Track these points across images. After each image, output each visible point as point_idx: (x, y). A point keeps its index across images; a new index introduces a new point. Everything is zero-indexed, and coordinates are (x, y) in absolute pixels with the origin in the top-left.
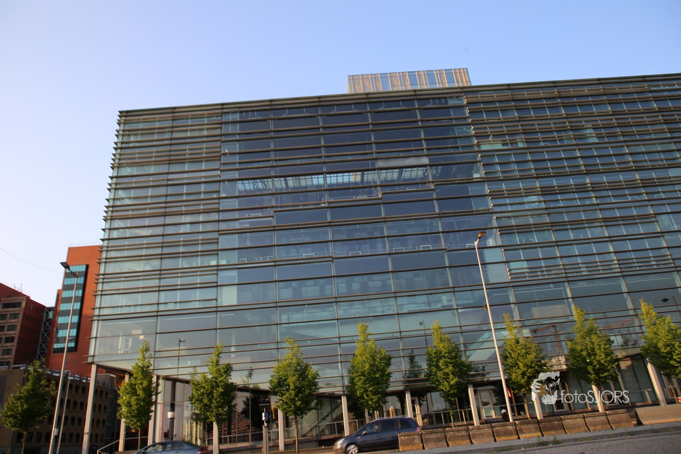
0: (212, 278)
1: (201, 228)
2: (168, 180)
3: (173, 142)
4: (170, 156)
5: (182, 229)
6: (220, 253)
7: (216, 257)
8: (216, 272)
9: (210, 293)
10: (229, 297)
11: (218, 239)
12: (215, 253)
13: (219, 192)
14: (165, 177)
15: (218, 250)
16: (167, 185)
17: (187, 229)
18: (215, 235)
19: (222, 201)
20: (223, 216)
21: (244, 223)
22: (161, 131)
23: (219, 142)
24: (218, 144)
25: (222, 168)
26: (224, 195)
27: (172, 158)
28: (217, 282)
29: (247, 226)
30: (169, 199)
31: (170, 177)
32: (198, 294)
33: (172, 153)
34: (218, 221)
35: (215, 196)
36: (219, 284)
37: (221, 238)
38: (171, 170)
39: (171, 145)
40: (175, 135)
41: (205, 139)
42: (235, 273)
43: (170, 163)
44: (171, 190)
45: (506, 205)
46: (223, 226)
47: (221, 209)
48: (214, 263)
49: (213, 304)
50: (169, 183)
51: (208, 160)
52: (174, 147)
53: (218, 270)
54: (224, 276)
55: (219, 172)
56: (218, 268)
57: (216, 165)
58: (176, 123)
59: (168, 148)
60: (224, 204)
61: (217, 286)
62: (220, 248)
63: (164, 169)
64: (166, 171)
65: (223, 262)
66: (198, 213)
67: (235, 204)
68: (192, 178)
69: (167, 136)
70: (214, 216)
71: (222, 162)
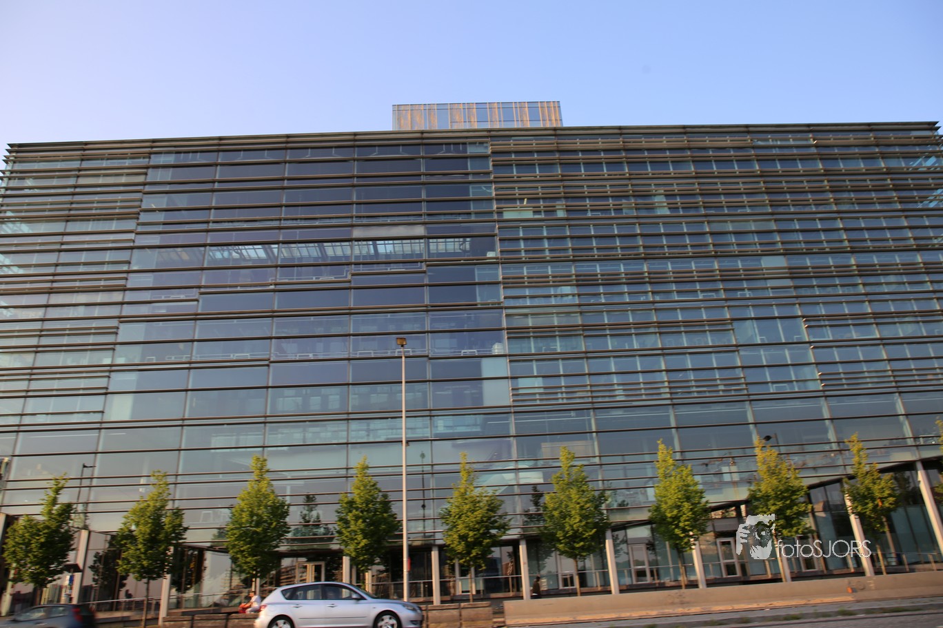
0: (102, 382)
1: (97, 312)
2: (62, 244)
3: (78, 190)
4: (70, 210)
5: (71, 312)
6: (118, 347)
7: (110, 352)
8: (107, 374)
9: (95, 403)
10: (121, 409)
11: (118, 328)
12: (111, 346)
13: (129, 263)
14: (58, 239)
15: (115, 344)
16: (60, 251)
17: (81, 312)
18: (114, 323)
19: (131, 275)
20: (130, 296)
21: (160, 308)
22: (64, 174)
23: (141, 194)
24: (138, 196)
25: (140, 229)
26: (135, 268)
27: (72, 212)
28: (107, 388)
29: (163, 311)
30: (60, 270)
31: (67, 239)
32: (78, 404)
33: (74, 206)
34: (122, 303)
35: (125, 268)
36: (109, 391)
37: (122, 326)
38: (68, 230)
39: (73, 194)
40: (82, 181)
41: (122, 188)
42: (133, 377)
43: (68, 219)
44: (65, 258)
45: (525, 297)
46: (128, 311)
47: (129, 286)
48: (108, 361)
49: (97, 418)
50: (64, 247)
51: (122, 217)
52: (77, 198)
53: (111, 371)
54: (120, 381)
55: (132, 236)
56: (112, 369)
57: (131, 225)
58: (86, 164)
59: (68, 198)
60: (134, 280)
61: (106, 394)
62: (119, 340)
63: (58, 227)
64: (61, 230)
65: (121, 361)
66: (96, 290)
67: (148, 280)
68: (97, 242)
69: (72, 181)
70: (117, 297)
71: (140, 221)
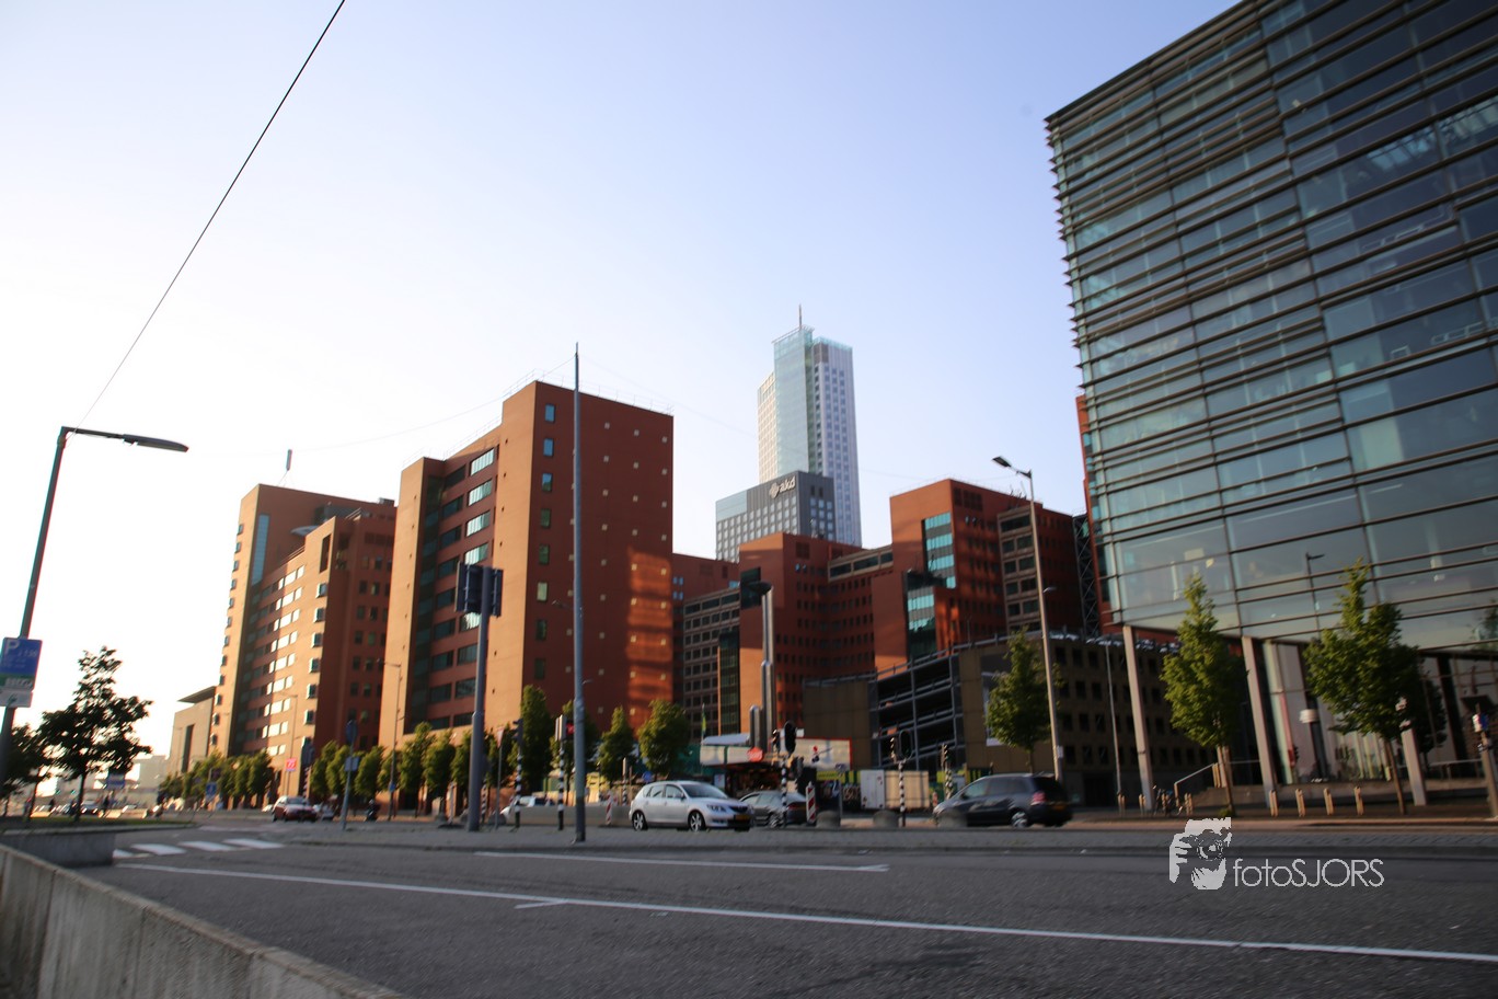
0: (1330, 412)
1: (1275, 306)
2: (1178, 224)
3: (1167, 136)
4: (1168, 169)
5: (1235, 321)
6: (1334, 350)
7: (1325, 362)
8: (1333, 397)
9: (1333, 447)
10: (1381, 446)
11: (1321, 319)
12: (1324, 352)
13: (1297, 209)
14: (1168, 220)
15: (1328, 345)
16: (1178, 236)
17: (1246, 316)
18: (1313, 313)
19: (1310, 228)
20: (1320, 263)
21: (1382, 262)
22: (1136, 122)
23: (1269, 93)
24: (1267, 98)
25: (1293, 149)
26: (1312, 214)
27: (1172, 172)
28: (1341, 419)
29: (1392, 266)
30: (1190, 264)
31: (1181, 214)
32: (1303, 455)
33: (1170, 162)
34: (1313, 278)
35: (1292, 221)
36: (1348, 421)
37: (1329, 315)
38: (1178, 201)
39: (1162, 145)
40: (1167, 120)
41: (1234, 100)
42: (1382, 389)
43: (1171, 185)
44: (1190, 244)
46: (1326, 287)
47: (1313, 247)
48: (1325, 376)
49: (1344, 470)
50: (1182, 228)
51: (1253, 144)
52: (1171, 148)
53: (1337, 391)
54: (1356, 403)
55: (1286, 165)
56: (1338, 387)
57: (1276, 149)
58: (1161, 93)
59: (1158, 155)
60: (1317, 236)
61: (1344, 429)
62: (1332, 337)
63: (1161, 203)
64: (1168, 205)
65: (1347, 369)
66: (1261, 273)
68: (1229, 200)
69: (1151, 128)
70: (1301, 270)
71: (1288, 136)
